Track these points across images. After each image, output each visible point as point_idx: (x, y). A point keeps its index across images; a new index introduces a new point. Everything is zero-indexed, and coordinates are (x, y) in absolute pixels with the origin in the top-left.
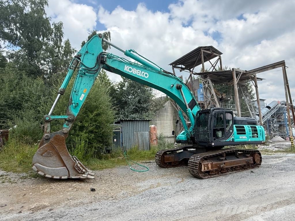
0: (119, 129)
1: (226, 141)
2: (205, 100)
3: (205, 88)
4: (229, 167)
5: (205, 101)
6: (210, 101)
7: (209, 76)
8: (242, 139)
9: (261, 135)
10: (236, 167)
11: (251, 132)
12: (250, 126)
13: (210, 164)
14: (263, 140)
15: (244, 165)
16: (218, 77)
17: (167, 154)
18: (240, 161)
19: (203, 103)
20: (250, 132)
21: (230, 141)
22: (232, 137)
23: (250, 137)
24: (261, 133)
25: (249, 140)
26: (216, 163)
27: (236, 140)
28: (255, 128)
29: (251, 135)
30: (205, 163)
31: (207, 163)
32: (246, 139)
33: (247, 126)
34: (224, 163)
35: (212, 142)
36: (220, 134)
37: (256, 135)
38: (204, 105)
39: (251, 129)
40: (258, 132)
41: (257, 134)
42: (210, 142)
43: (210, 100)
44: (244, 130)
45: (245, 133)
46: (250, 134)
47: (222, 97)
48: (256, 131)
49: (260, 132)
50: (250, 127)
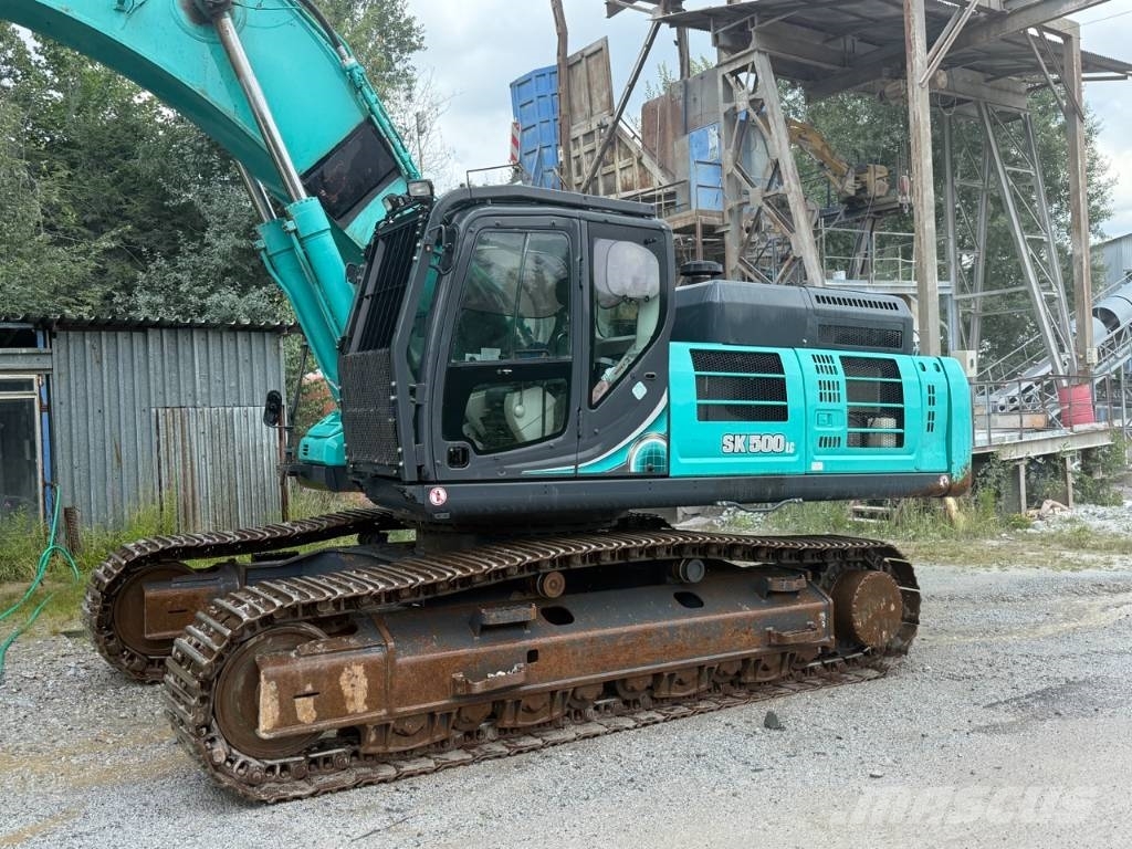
0: (28, 385)
1: (584, 469)
2: (732, 203)
3: (731, 116)
4: (587, 685)
5: (730, 211)
6: (760, 209)
7: (762, 33)
8: (747, 453)
9: (930, 428)
10: (657, 676)
11: (844, 404)
12: (836, 355)
13: (359, 670)
14: (950, 463)
15: (745, 661)
16: (828, 40)
17: (186, 571)
18: (704, 633)
19: (716, 221)
20: (833, 405)
21: (622, 475)
22: (640, 438)
23: (826, 442)
24: (931, 415)
25: (817, 467)
26: (437, 661)
27: (683, 466)
28: (892, 369)
29: (840, 428)
30: (300, 665)
31: (323, 662)
32: (782, 454)
33: (806, 354)
34: (532, 655)
35: (424, 481)
36: (529, 412)
37: (888, 424)
38: (722, 234)
39: (841, 377)
40: (912, 402)
41: (900, 424)
42: (410, 475)
43: (760, 202)
44: (779, 389)
45: (781, 414)
46: (830, 421)
47: (864, 189)
48: (895, 392)
49: (932, 401)
50: (838, 364)
